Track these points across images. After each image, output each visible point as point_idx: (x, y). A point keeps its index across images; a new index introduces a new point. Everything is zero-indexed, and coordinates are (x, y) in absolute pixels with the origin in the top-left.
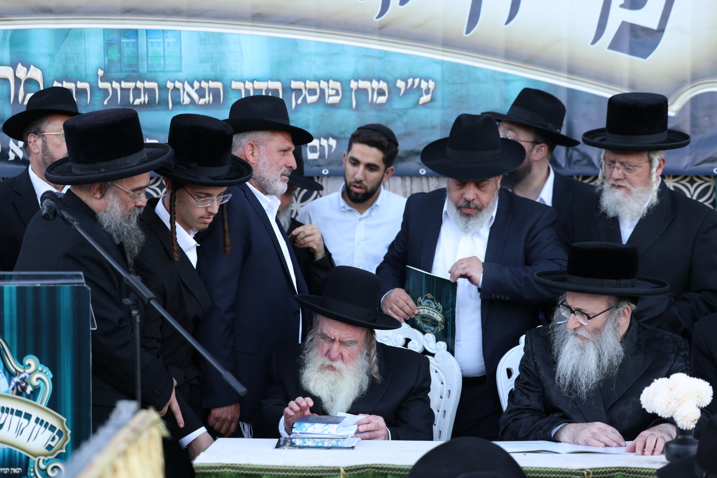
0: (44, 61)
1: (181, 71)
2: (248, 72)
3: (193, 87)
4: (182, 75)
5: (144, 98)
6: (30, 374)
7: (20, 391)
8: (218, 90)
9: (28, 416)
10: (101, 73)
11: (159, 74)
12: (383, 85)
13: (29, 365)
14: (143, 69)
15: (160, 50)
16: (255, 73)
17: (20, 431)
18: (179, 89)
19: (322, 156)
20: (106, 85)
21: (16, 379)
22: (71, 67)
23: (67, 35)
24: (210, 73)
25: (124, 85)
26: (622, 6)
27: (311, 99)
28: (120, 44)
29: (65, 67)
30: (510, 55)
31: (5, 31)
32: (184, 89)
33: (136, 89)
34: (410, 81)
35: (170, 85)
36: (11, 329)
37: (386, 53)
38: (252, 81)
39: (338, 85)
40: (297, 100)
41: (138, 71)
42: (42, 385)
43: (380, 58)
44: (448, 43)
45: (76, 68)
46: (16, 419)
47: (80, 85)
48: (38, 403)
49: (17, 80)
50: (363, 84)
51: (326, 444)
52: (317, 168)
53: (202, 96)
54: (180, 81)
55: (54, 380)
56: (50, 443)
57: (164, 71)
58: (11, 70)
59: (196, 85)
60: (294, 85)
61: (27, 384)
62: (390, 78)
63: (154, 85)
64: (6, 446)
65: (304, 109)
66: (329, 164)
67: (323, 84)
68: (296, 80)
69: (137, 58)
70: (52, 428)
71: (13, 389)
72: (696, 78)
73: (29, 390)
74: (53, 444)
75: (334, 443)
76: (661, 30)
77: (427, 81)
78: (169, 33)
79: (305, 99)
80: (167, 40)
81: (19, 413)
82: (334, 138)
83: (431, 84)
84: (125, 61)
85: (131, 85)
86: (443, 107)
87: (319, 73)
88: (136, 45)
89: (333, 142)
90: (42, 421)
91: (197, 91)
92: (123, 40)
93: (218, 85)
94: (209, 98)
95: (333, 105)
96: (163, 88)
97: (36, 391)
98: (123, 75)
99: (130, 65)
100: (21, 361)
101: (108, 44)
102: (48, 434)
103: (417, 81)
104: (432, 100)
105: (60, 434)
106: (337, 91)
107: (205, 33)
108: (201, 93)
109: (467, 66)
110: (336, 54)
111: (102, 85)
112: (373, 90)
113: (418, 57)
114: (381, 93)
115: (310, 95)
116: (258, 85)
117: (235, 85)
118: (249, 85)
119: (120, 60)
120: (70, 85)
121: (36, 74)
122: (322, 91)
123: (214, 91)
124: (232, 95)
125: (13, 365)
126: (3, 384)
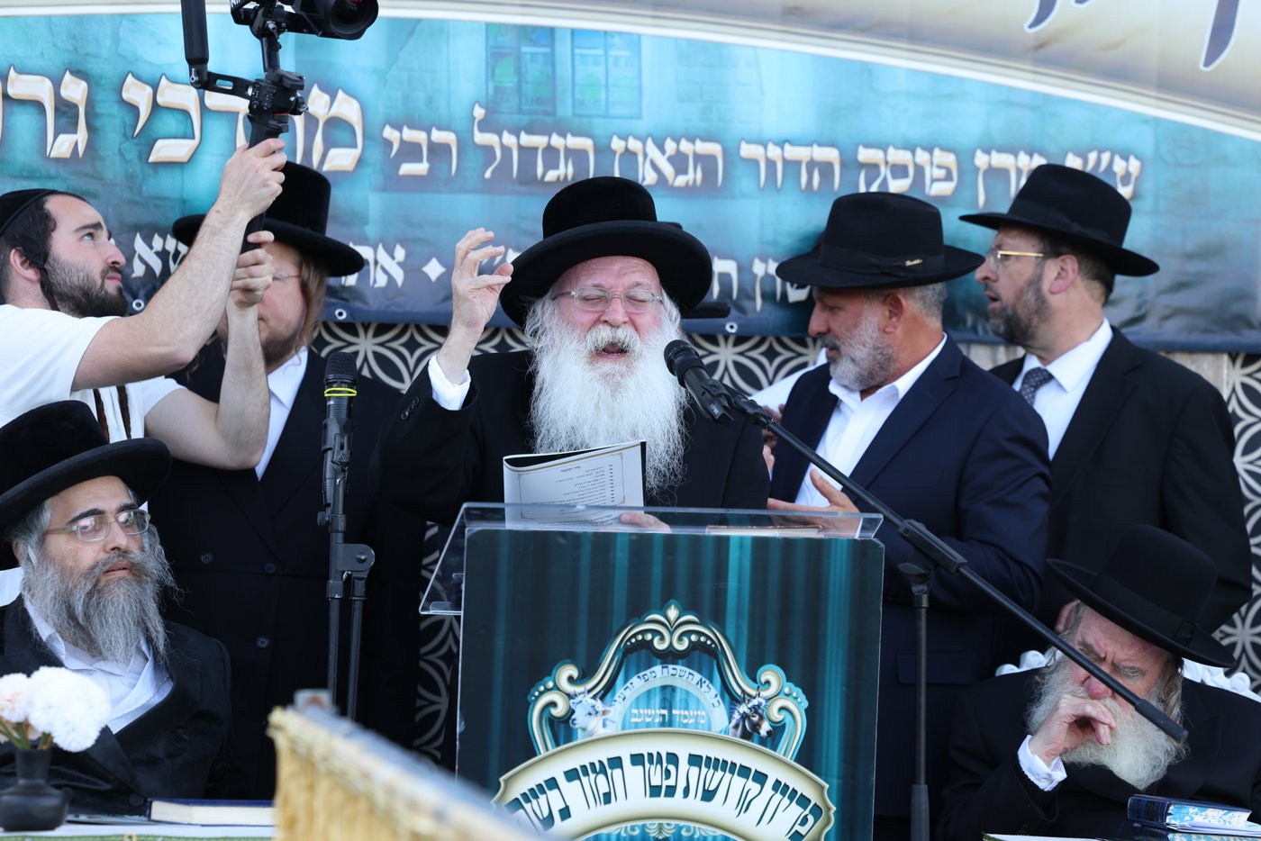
0: (366, 84)
1: (639, 117)
2: (772, 123)
3: (663, 151)
4: (642, 126)
5: (565, 169)
6: (768, 700)
7: (748, 732)
8: (712, 158)
9: (761, 778)
10: (479, 113)
11: (596, 121)
13: (768, 682)
14: (565, 111)
15: (599, 71)
16: (789, 129)
17: (744, 805)
18: (634, 154)
20: (489, 138)
21: (743, 708)
22: (420, 97)
23: (411, 33)
24: (698, 124)
25: (526, 139)
27: (898, 185)
28: (519, 56)
29: (407, 98)
32: (645, 155)
33: (550, 150)
34: (1092, 157)
35: (617, 145)
36: (739, 615)
37: (1047, 98)
38: (781, 144)
39: (950, 160)
40: (868, 185)
41: (553, 114)
42: (789, 719)
43: (1034, 108)
44: (1169, 84)
45: (430, 100)
46: (738, 782)
47: (437, 136)
48: (779, 754)
49: (310, 120)
50: (1000, 160)
53: (681, 170)
54: (637, 138)
55: (810, 712)
56: (797, 827)
57: (606, 116)
59: (670, 146)
60: (865, 155)
61: (761, 718)
62: (1052, 147)
63: (585, 143)
64: (719, 832)
68: (868, 146)
69: (553, 87)
70: (803, 801)
71: (736, 727)
73: (765, 728)
74: (803, 830)
77: (1126, 159)
78: (616, 40)
79: (884, 184)
80: (612, 52)
81: (744, 772)
83: (1134, 165)
84: (529, 90)
85: (539, 141)
86: (1155, 212)
87: (915, 133)
88: (551, 60)
90: (786, 787)
91: (671, 160)
92: (525, 49)
93: (714, 149)
94: (694, 175)
95: (940, 200)
96: (603, 150)
97: (777, 731)
98: (525, 119)
99: (538, 101)
100: (753, 676)
101: (495, 55)
102: (796, 810)
104: (1135, 196)
105: (817, 811)
106: (949, 172)
107: (691, 42)
108: (679, 162)
109: (1205, 131)
110: (949, 97)
111: (481, 138)
112: (1019, 172)
113: (1109, 109)
115: (895, 177)
116: (792, 152)
117: (747, 150)
118: (774, 152)
119: (519, 90)
120: (418, 136)
121: (348, 109)
122: (919, 170)
123: (706, 161)
124: (740, 171)
125: (740, 682)
126: (718, 717)
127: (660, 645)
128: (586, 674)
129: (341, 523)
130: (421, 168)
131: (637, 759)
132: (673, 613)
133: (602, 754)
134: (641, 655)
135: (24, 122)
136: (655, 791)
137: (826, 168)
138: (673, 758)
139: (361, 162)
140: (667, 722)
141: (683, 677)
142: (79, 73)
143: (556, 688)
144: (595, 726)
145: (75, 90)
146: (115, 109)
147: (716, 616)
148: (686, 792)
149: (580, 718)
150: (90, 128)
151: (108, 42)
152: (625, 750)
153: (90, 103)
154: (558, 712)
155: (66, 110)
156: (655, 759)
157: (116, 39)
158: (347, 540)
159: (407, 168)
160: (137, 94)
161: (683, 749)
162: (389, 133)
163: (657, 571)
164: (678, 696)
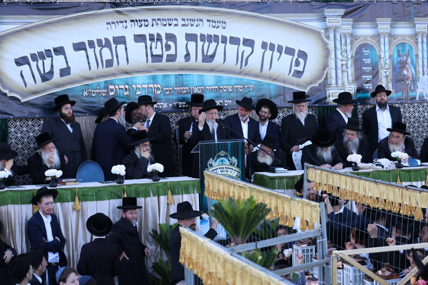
0: (161, 83)
1: (194, 84)
2: (210, 84)
4: (194, 85)
5: (185, 92)
6: (233, 160)
7: (231, 164)
9: (233, 169)
10: (175, 85)
11: (189, 85)
12: (242, 87)
13: (233, 158)
14: (185, 84)
15: (188, 79)
16: (212, 84)
17: (231, 172)
18: (193, 89)
19: (228, 105)
20: (176, 88)
21: (230, 162)
22: (167, 84)
23: (166, 76)
24: (201, 85)
25: (180, 88)
26: (294, 66)
27: (225, 90)
30: (270, 78)
31: (151, 75)
32: (195, 89)
33: (183, 89)
34: (248, 85)
35: (191, 88)
36: (230, 151)
37: (242, 78)
38: (211, 86)
39: (231, 87)
40: (222, 91)
41: (183, 85)
42: (235, 162)
43: (240, 80)
44: (257, 76)
45: (169, 84)
46: (230, 170)
47: (170, 89)
48: (235, 166)
49: (155, 88)
50: (237, 86)
51: (282, 172)
52: (227, 108)
53: (199, 91)
54: (194, 87)
55: (238, 161)
57: (190, 84)
58: (153, 85)
59: (198, 88)
62: (243, 85)
63: (188, 88)
65: (224, 93)
66: (230, 106)
67: (228, 87)
68: (221, 86)
69: (183, 81)
70: (237, 171)
72: (311, 83)
73: (233, 163)
74: (237, 175)
75: (284, 171)
76: (303, 72)
79: (223, 90)
80: (190, 77)
81: (231, 169)
82: (231, 100)
83: (253, 86)
84: (180, 82)
85: (182, 88)
86: (255, 92)
87: (227, 84)
88: (183, 78)
89: (231, 101)
92: (180, 77)
93: (203, 88)
94: (201, 91)
95: (230, 92)
96: (190, 89)
97: (234, 164)
98: (180, 86)
99: (182, 83)
100: (231, 158)
101: (176, 78)
102: (237, 172)
103: (249, 85)
104: (253, 90)
105: (239, 172)
106: (231, 88)
108: (199, 90)
109: (261, 81)
110: (230, 79)
111: (175, 88)
112: (239, 88)
113: (250, 79)
114: (241, 88)
116: (212, 87)
117: (207, 87)
118: (210, 87)
119: (179, 82)
120: (168, 89)
121: (159, 86)
122: (228, 88)
123: (202, 89)
124: (206, 90)
125: (230, 159)
126: (228, 163)
127: (221, 155)
128: (213, 159)
129: (179, 142)
130: (168, 93)
131: (219, 168)
132: (222, 152)
133: (215, 168)
134: (219, 157)
135: (121, 91)
136: (221, 172)
137: (216, 89)
138: (223, 168)
139: (161, 93)
140: (222, 164)
141: (224, 159)
142: (127, 84)
143: (210, 161)
144: (215, 165)
145: (127, 87)
146: (132, 88)
147: (227, 151)
148: (225, 171)
149: (213, 164)
150: (129, 91)
151: (130, 80)
152: (218, 167)
153: (129, 88)
154: (210, 164)
155: (126, 89)
156: (221, 168)
157: (131, 80)
158: (180, 144)
159: (166, 93)
160: (134, 86)
161: (224, 167)
162: (164, 89)
163: (220, 147)
164: (223, 161)
